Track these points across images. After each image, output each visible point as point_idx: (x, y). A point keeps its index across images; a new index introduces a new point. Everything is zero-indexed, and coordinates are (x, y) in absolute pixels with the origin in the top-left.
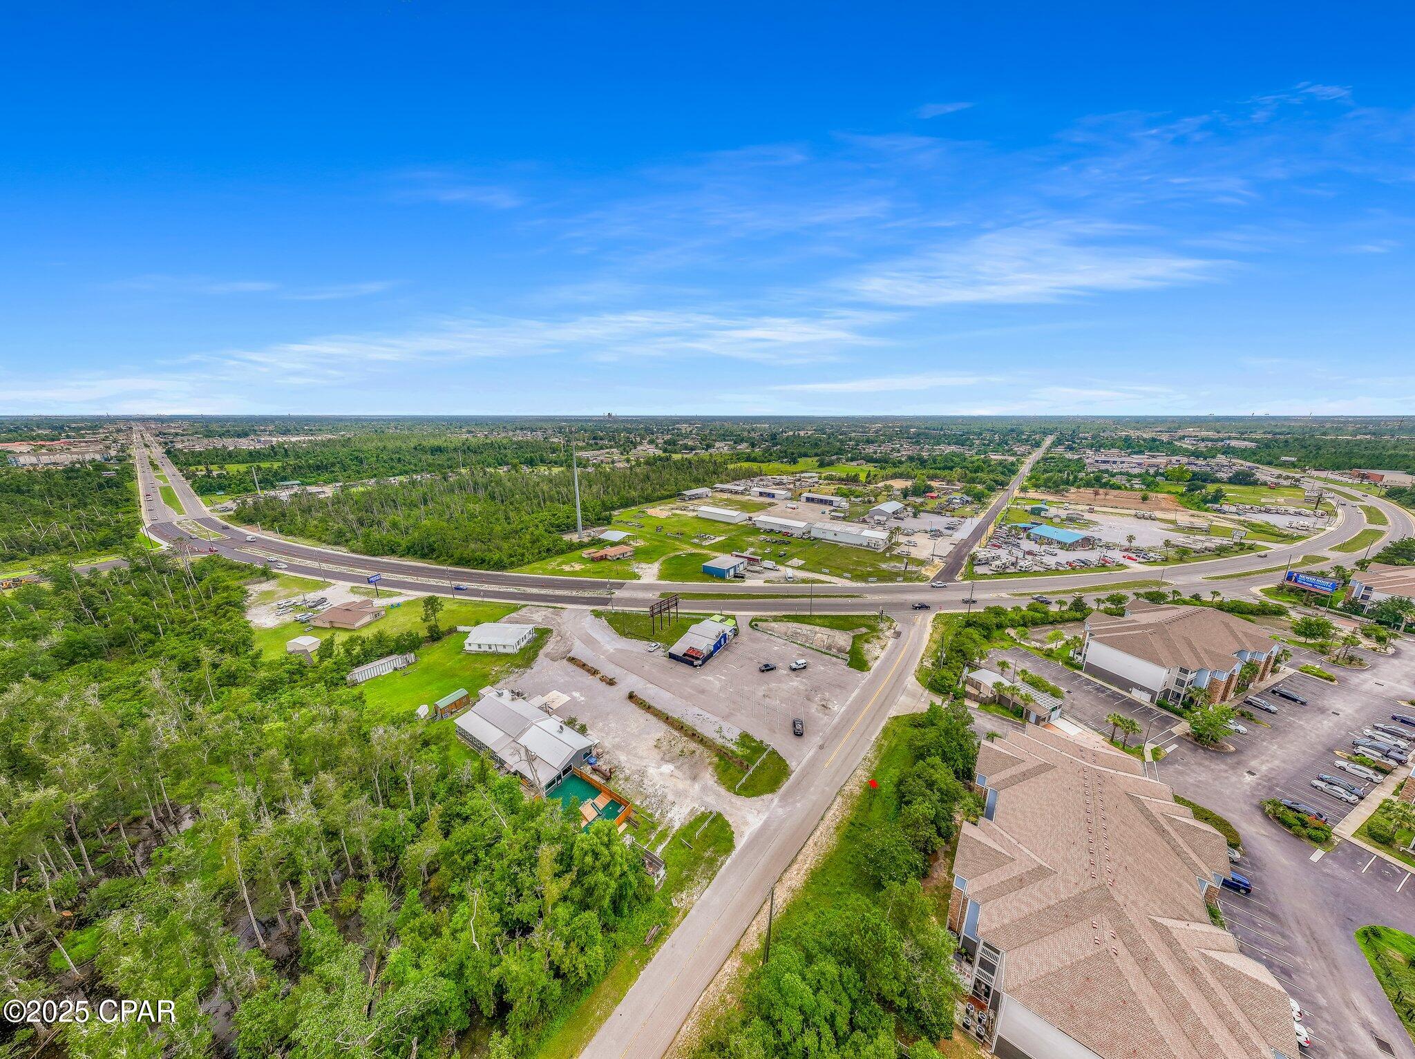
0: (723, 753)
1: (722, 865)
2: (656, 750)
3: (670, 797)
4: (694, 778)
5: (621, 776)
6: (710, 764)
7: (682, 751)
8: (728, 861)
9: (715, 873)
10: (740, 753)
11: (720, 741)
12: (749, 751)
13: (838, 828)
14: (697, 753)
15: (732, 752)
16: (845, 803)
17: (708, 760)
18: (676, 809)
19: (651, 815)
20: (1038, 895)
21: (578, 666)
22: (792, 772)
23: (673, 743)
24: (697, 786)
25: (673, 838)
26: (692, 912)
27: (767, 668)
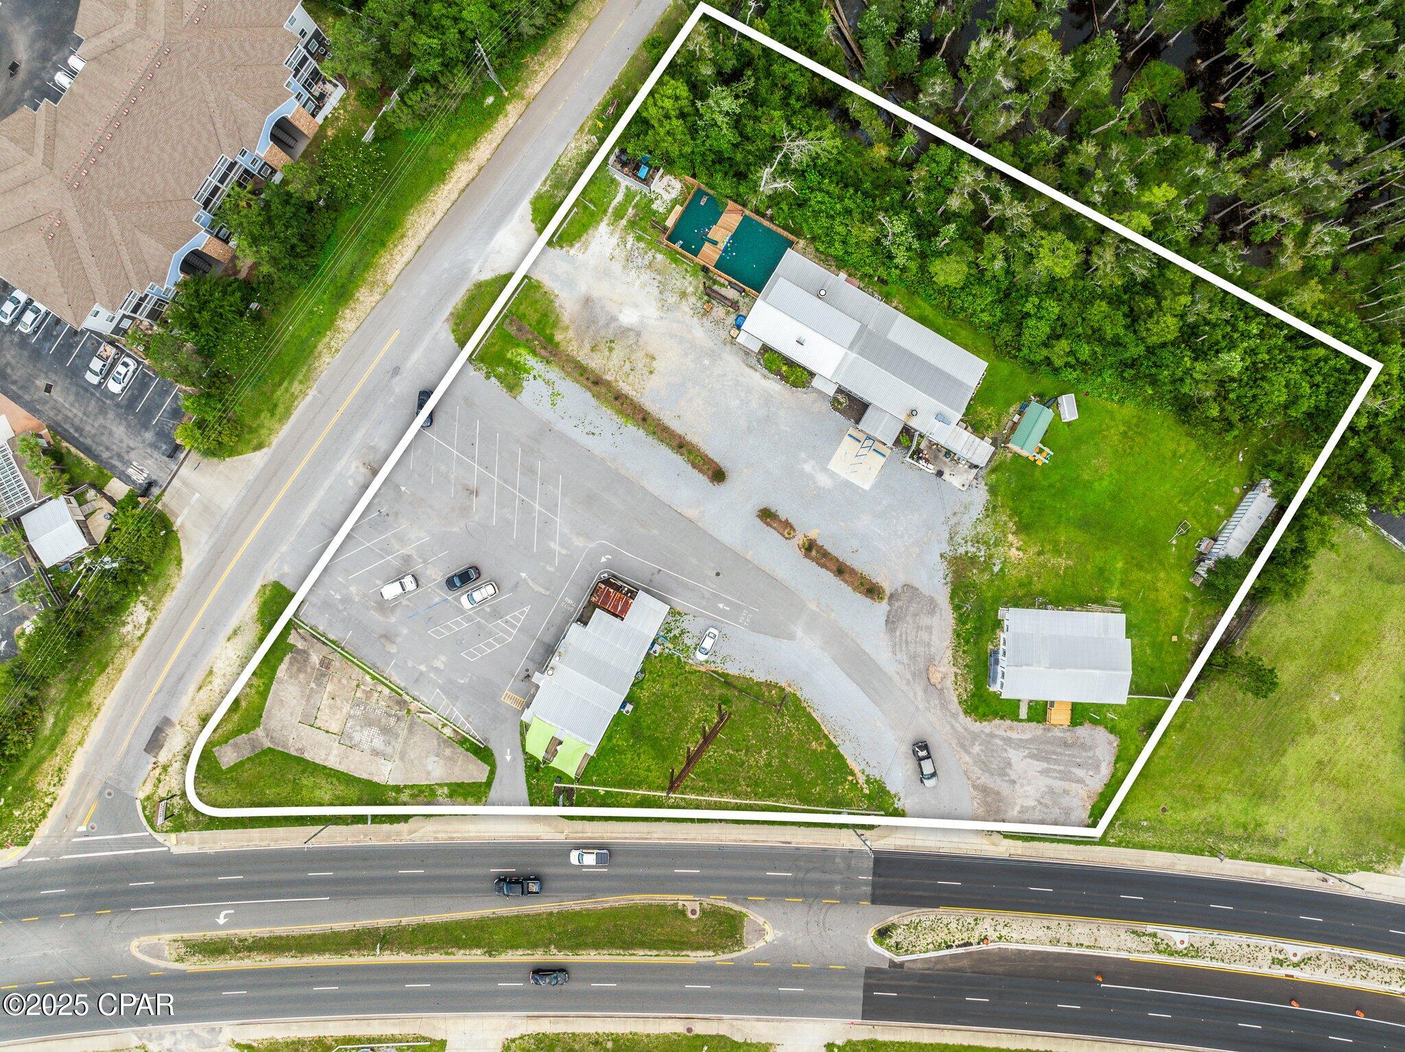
0: (550, 350)
1: (545, 181)
2: (651, 349)
3: (617, 267)
4: (587, 301)
5: (693, 300)
6: (567, 328)
7: (611, 349)
8: (538, 185)
9: (553, 171)
10: (522, 351)
11: (554, 373)
12: (509, 355)
13: (402, 236)
14: (587, 346)
15: (534, 352)
16: (384, 273)
17: (571, 333)
18: (608, 252)
19: (639, 239)
20: (228, 54)
21: (852, 572)
22: (448, 320)
23: (628, 366)
24: (583, 288)
25: (605, 211)
26: (575, 131)
27: (465, 578)
